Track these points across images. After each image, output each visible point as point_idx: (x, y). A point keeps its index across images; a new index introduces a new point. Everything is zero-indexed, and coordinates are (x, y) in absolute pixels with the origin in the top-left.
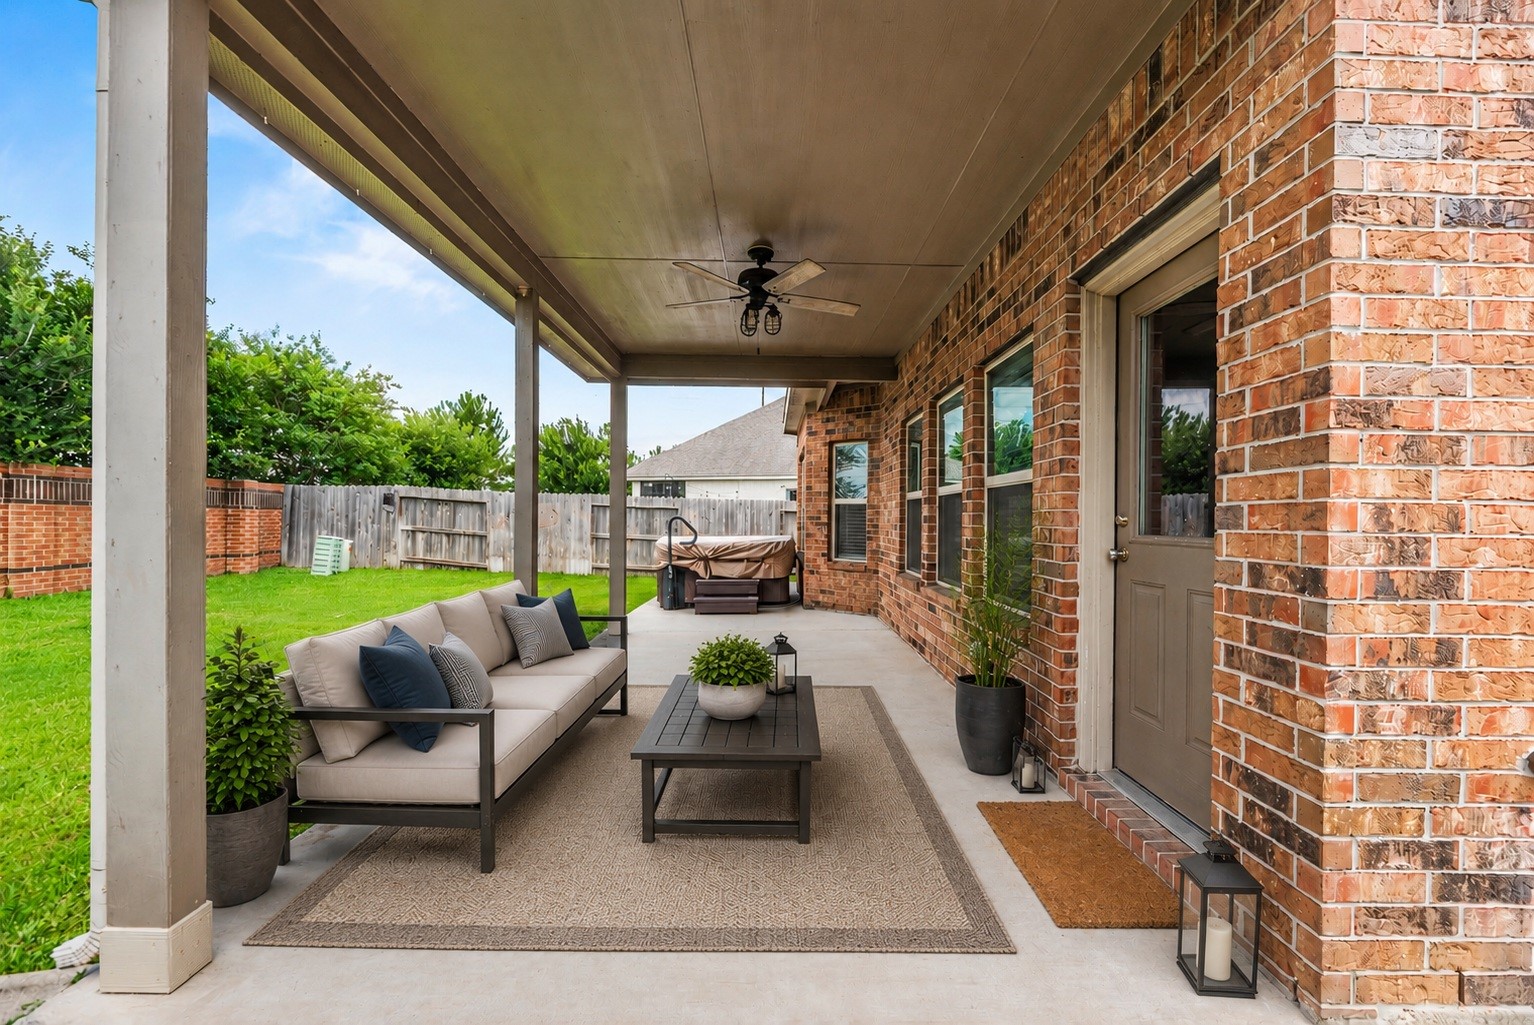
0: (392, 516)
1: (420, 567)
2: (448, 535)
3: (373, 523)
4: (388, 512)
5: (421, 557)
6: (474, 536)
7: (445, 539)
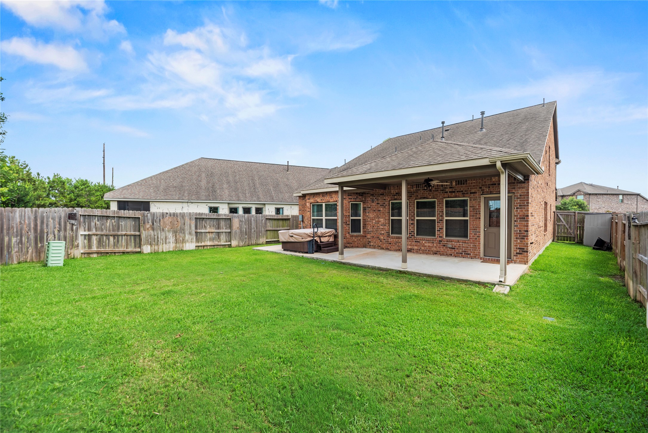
0: (74, 227)
1: (95, 256)
2: (114, 236)
3: (59, 231)
4: (73, 225)
5: (96, 249)
6: (131, 235)
7: (111, 239)
